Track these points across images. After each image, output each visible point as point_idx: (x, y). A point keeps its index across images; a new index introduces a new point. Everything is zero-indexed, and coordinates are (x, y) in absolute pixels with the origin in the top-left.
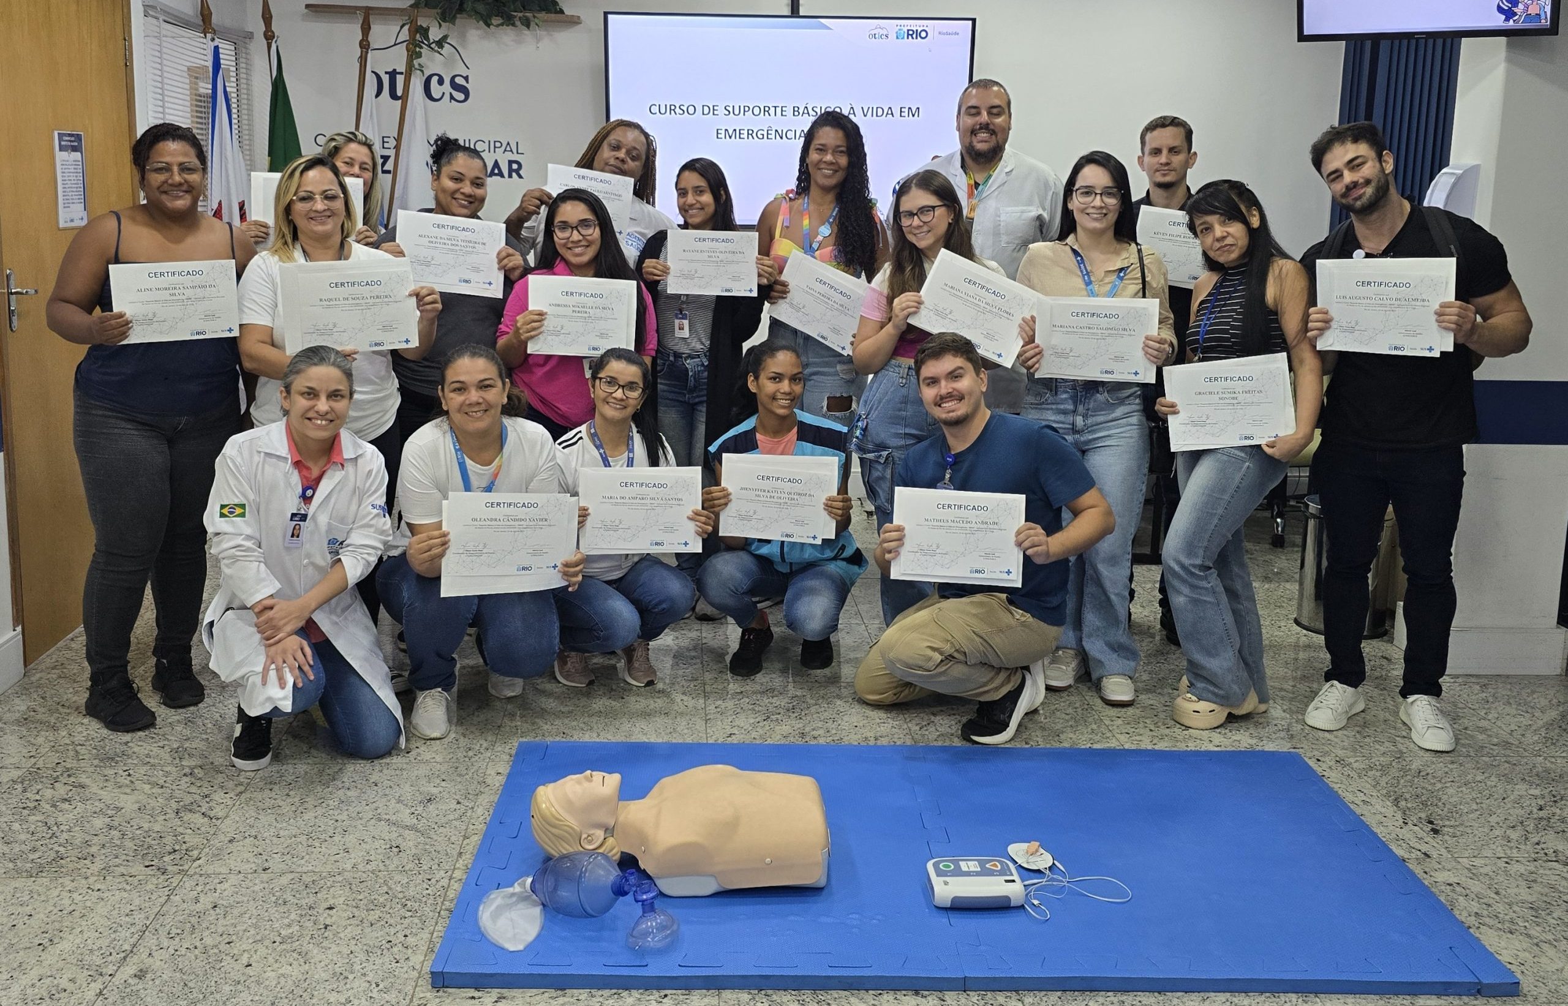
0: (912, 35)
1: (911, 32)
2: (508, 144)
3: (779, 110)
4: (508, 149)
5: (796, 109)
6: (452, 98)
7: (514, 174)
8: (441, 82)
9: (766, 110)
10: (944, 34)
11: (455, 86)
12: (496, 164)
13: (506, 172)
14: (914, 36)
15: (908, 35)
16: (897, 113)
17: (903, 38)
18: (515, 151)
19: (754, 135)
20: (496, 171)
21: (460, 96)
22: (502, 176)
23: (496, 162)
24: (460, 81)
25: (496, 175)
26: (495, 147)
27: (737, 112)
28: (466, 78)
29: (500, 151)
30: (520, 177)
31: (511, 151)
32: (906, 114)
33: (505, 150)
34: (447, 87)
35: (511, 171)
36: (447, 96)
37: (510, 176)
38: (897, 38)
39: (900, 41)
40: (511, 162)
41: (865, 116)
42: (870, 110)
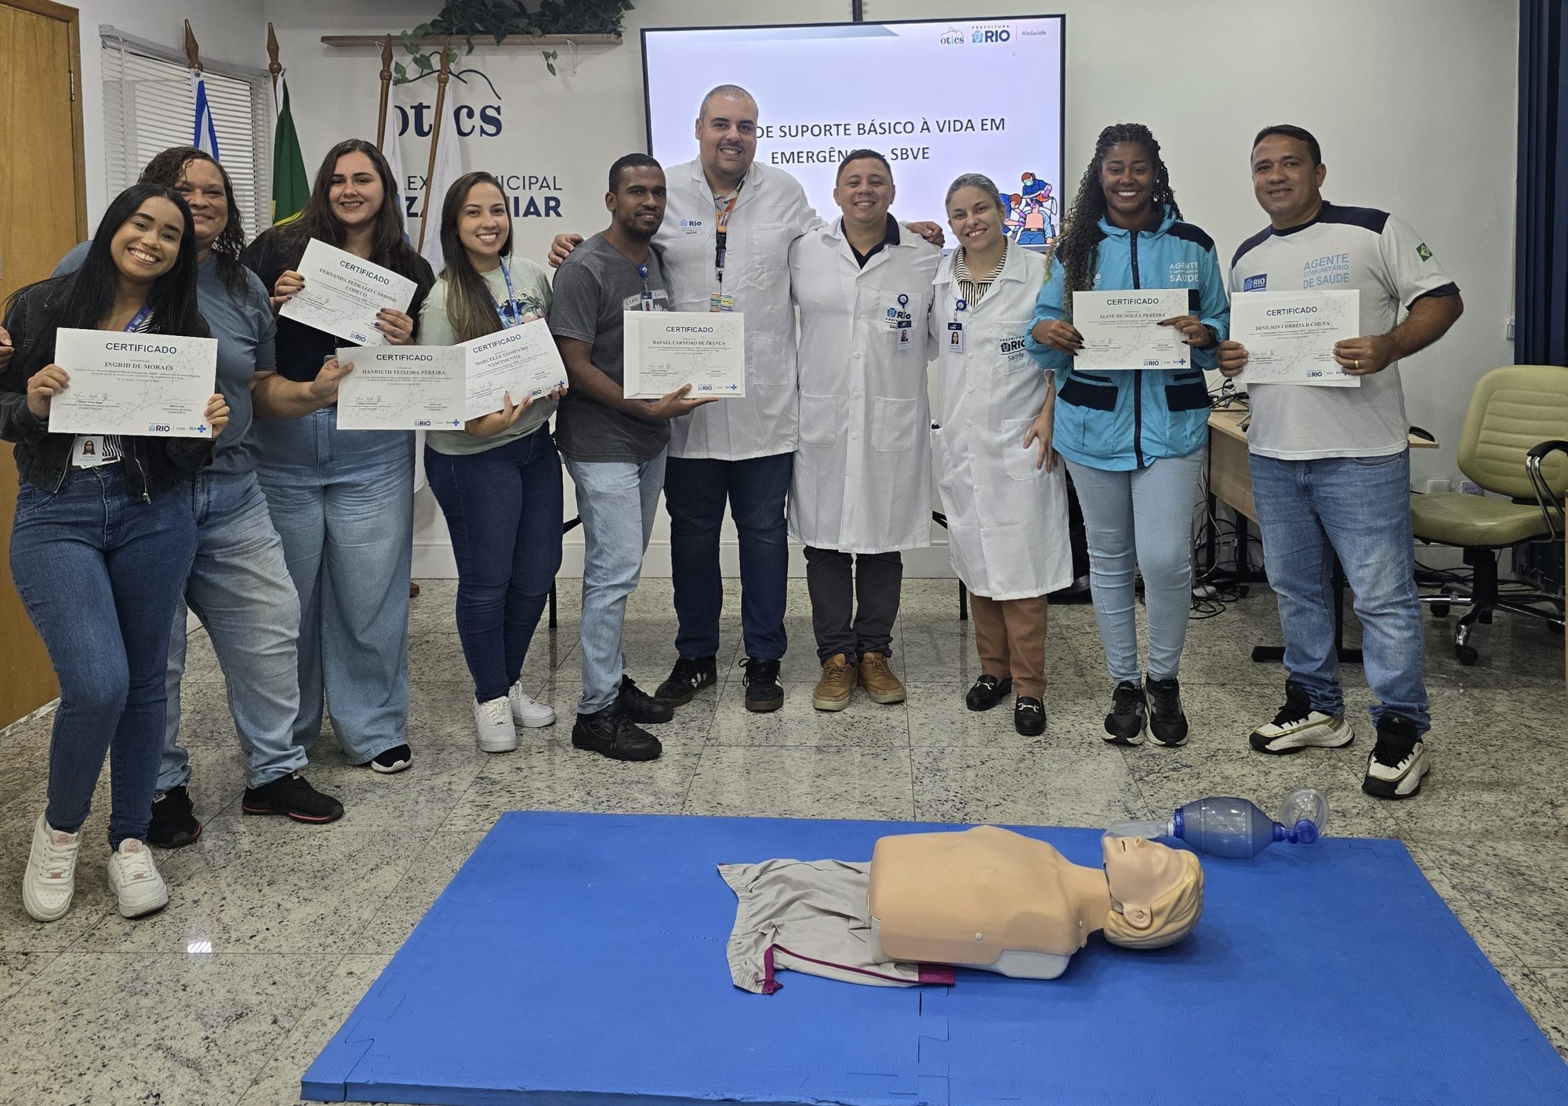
0: (991, 37)
1: (989, 34)
2: (545, 179)
3: (841, 128)
4: (545, 184)
5: (861, 127)
6: (483, 131)
7: (552, 212)
8: (471, 114)
9: (827, 129)
10: (1028, 34)
11: (485, 118)
12: (532, 202)
13: (542, 210)
14: (994, 38)
15: (987, 37)
16: (977, 125)
17: (981, 41)
18: (552, 187)
19: (815, 157)
20: (532, 210)
21: (491, 129)
22: (539, 215)
23: (532, 199)
24: (490, 112)
25: (532, 213)
26: (530, 183)
27: (794, 133)
28: (498, 110)
29: (535, 187)
30: (558, 215)
31: (548, 186)
32: (988, 127)
33: (542, 186)
34: (477, 120)
35: (548, 209)
36: (477, 130)
37: (547, 215)
38: (974, 41)
39: (977, 44)
40: (548, 199)
41: (941, 131)
42: (947, 123)
